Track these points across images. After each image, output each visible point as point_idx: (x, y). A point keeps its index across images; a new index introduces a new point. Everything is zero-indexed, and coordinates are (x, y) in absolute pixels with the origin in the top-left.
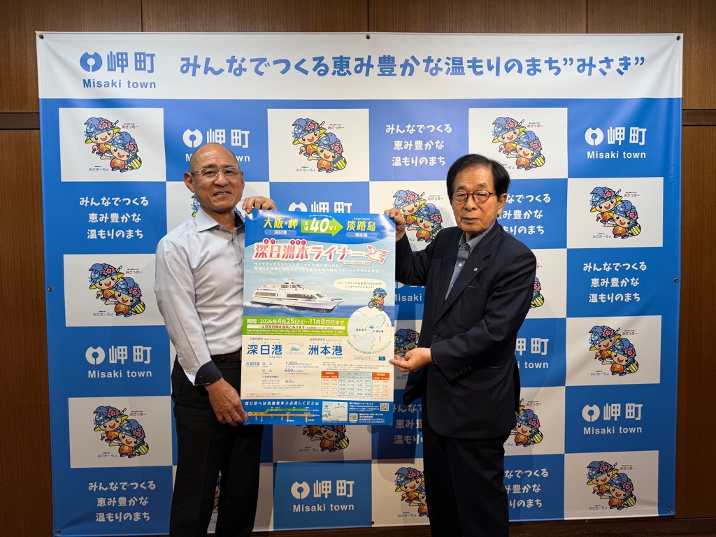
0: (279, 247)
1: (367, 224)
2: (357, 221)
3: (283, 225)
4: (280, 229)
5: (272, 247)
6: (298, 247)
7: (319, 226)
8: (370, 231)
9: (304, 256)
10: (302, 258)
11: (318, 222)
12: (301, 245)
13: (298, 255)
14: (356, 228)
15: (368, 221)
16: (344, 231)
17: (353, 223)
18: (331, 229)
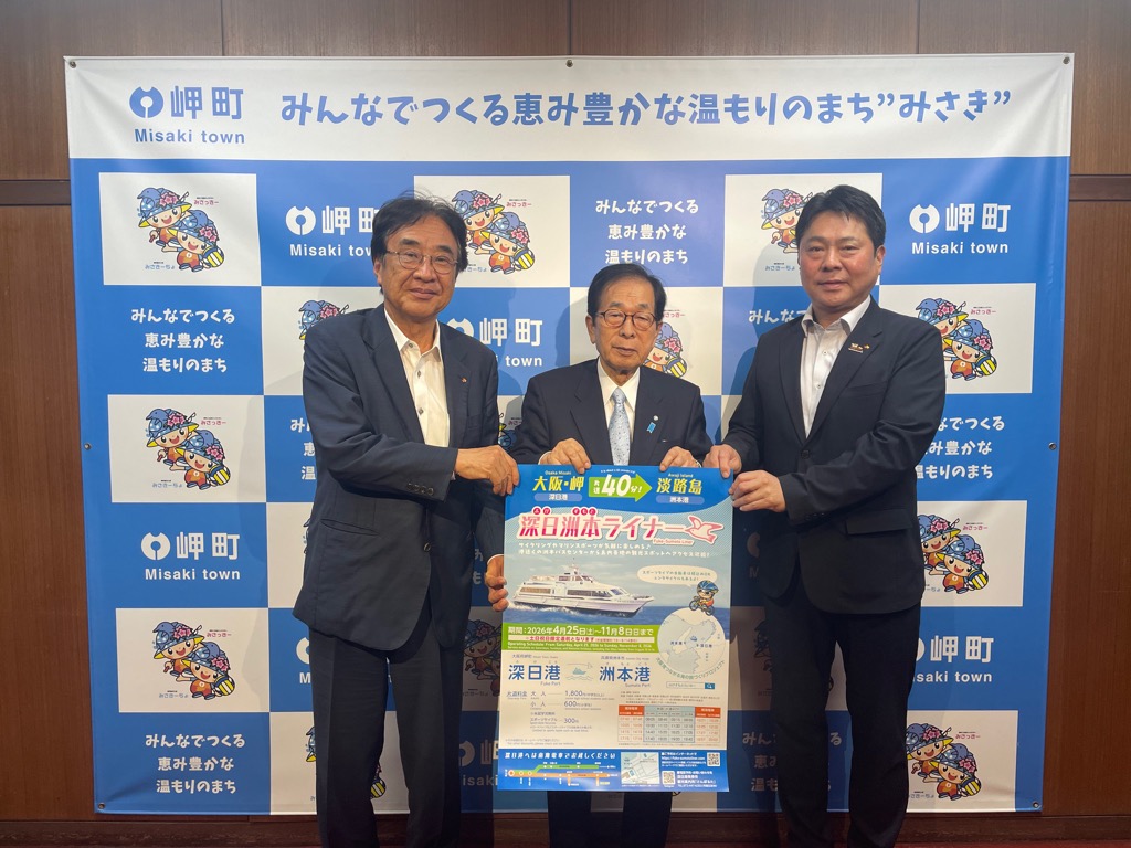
0: (556, 519)
1: (688, 484)
2: (673, 479)
3: (562, 485)
4: (558, 492)
5: (546, 519)
6: (583, 520)
7: (615, 486)
8: (693, 494)
9: (593, 531)
10: (590, 534)
11: (613, 481)
12: (588, 516)
13: (584, 531)
14: (671, 489)
15: (690, 479)
16: (652, 495)
17: (667, 481)
18: (634, 490)
